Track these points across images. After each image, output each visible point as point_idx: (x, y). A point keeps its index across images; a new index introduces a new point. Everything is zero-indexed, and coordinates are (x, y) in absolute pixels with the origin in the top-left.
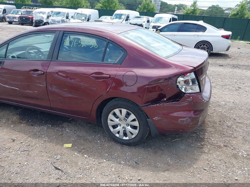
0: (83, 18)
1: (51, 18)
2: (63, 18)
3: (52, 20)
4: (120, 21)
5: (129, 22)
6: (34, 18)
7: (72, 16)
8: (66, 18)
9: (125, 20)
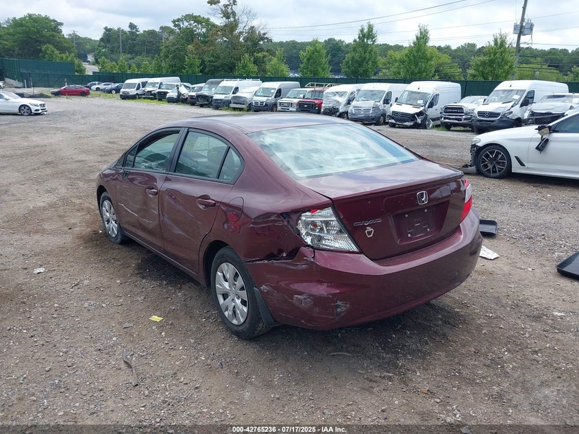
0: (420, 102)
1: (354, 103)
2: (378, 104)
3: (355, 107)
4: (506, 107)
5: (529, 108)
6: (323, 105)
7: (397, 99)
8: (384, 103)
9: (519, 105)
